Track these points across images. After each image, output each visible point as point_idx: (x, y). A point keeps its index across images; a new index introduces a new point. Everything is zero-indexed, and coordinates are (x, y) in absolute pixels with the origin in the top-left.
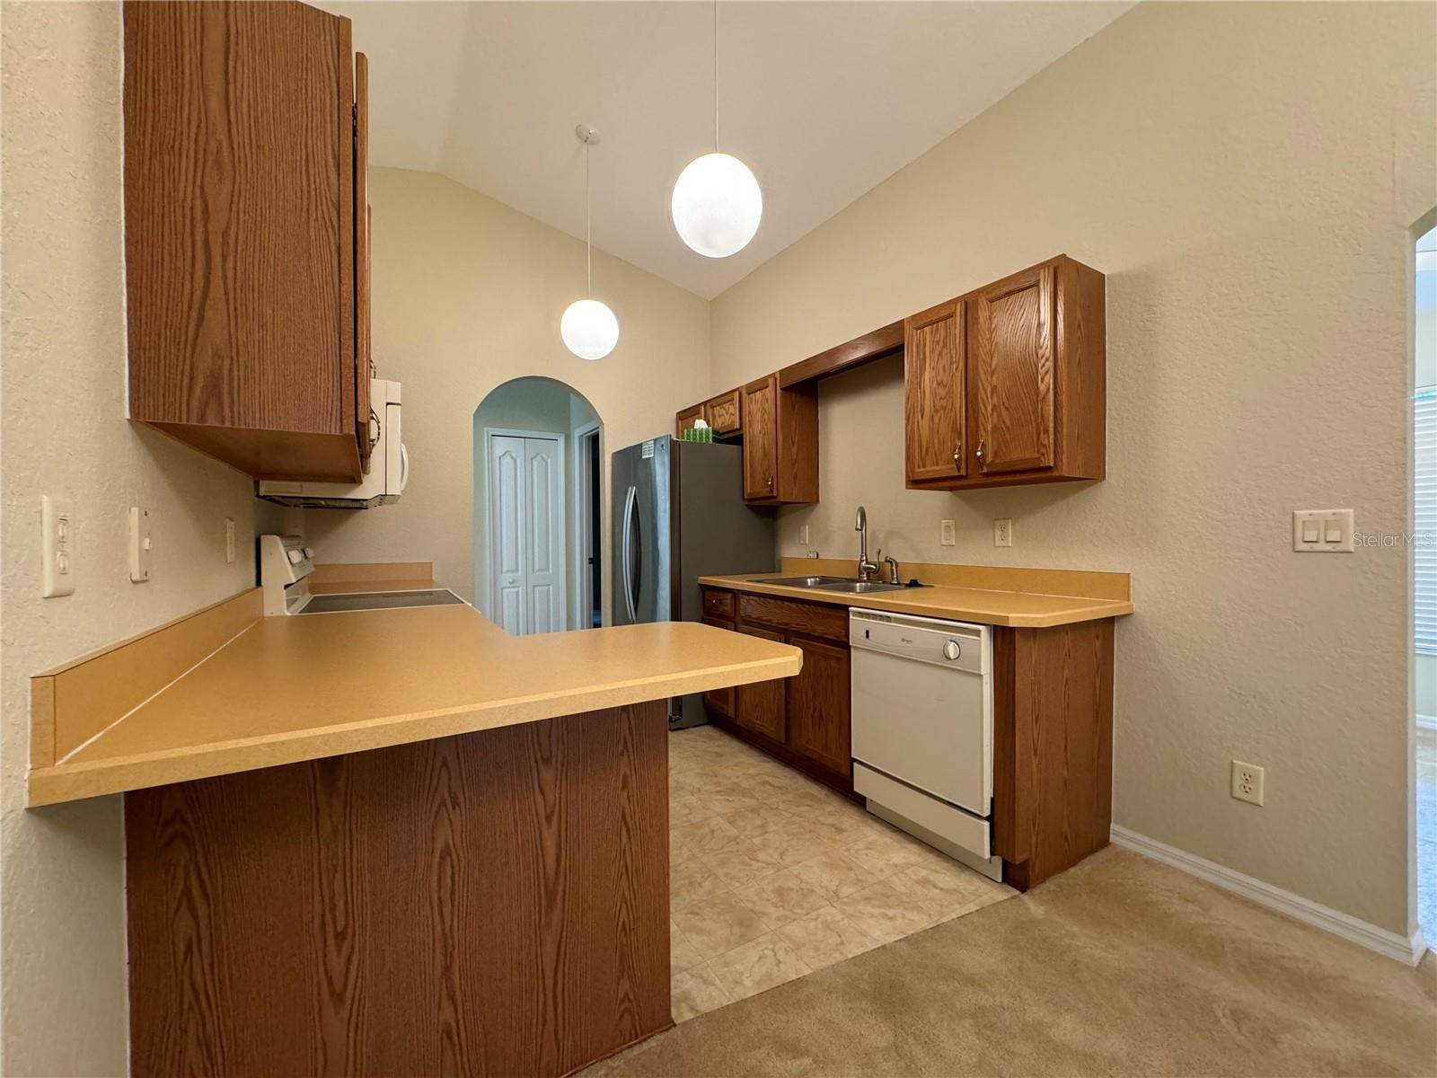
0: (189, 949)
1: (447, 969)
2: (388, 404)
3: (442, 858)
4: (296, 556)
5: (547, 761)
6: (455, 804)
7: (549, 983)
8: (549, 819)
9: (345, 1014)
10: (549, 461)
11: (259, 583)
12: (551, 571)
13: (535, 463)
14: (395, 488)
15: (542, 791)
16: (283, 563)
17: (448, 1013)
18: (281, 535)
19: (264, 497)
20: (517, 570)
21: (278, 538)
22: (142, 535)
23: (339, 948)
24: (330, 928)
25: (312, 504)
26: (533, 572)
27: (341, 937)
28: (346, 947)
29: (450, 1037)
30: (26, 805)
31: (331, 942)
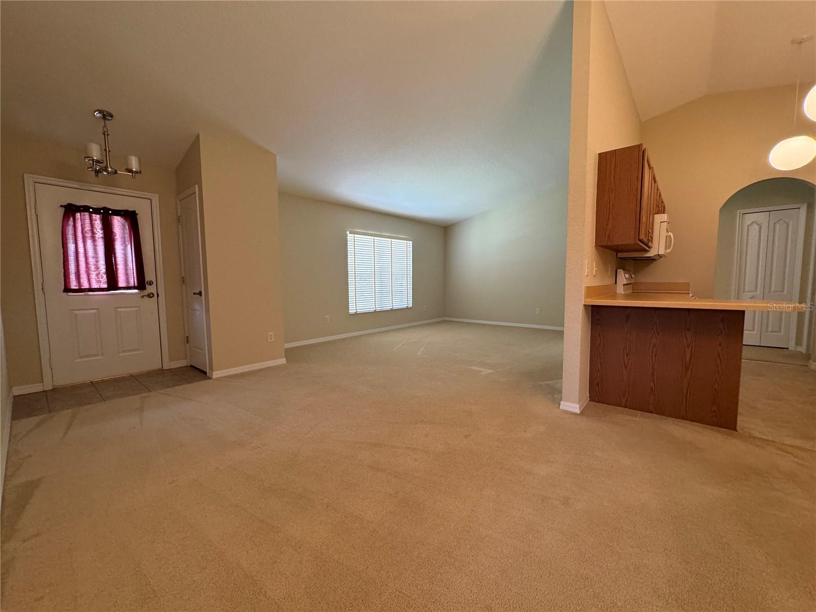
0: (599, 345)
1: (653, 374)
2: (661, 222)
3: (653, 346)
4: (627, 276)
5: (689, 330)
6: (658, 333)
7: (685, 392)
8: (688, 347)
9: (627, 371)
10: (791, 223)
11: (616, 283)
12: (785, 292)
13: (778, 226)
14: (661, 252)
15: (686, 338)
16: (623, 277)
17: (652, 384)
18: (623, 270)
19: (619, 258)
20: (756, 290)
21: (622, 270)
22: (596, 267)
23: (627, 357)
24: (625, 352)
25: (634, 259)
26: (770, 292)
27: (627, 355)
28: (628, 358)
29: (652, 390)
30: (583, 304)
31: (625, 355)
